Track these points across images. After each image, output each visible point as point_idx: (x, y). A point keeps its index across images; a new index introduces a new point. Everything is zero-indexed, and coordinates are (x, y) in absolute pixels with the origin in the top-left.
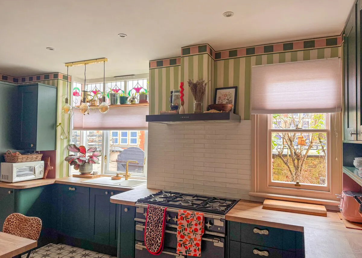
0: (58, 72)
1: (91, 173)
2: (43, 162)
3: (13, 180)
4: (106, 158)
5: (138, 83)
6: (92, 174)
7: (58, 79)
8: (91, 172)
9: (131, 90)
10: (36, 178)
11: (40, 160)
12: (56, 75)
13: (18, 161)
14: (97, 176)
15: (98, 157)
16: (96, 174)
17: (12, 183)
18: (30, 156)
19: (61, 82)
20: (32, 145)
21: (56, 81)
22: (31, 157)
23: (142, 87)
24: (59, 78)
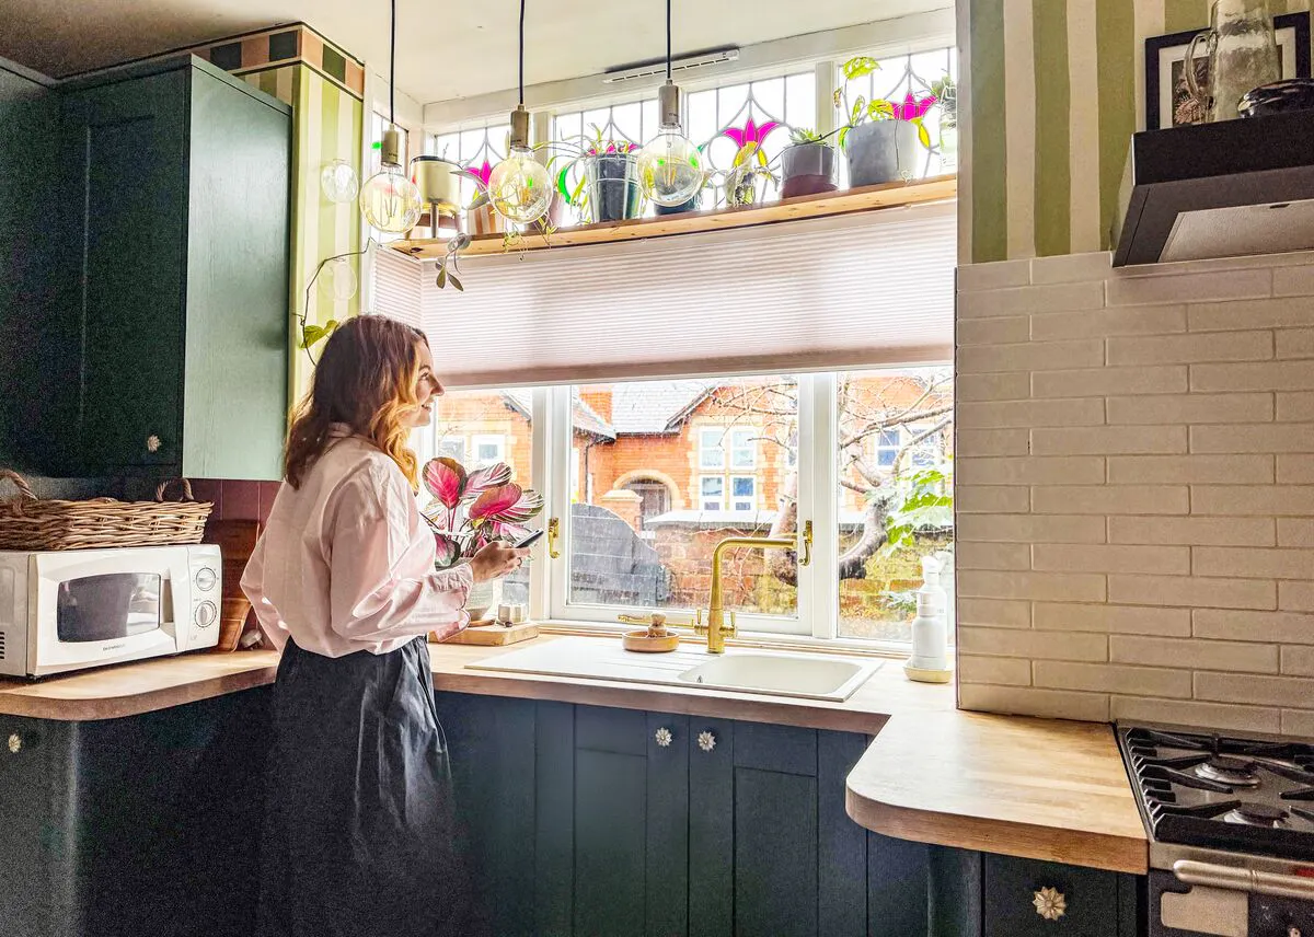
0: (300, 23)
1: (486, 618)
2: (214, 551)
3: (39, 663)
4: (555, 535)
5: (751, 99)
6: (491, 623)
7: (300, 62)
8: (486, 609)
9: (710, 143)
10: (180, 651)
11: (200, 536)
12: (284, 41)
13: (70, 538)
14: (524, 631)
15: (526, 517)
16: (518, 620)
17: (29, 680)
18: (140, 511)
19: (313, 86)
20: (154, 443)
21: (284, 75)
22: (147, 517)
23: (780, 117)
24: (303, 59)
